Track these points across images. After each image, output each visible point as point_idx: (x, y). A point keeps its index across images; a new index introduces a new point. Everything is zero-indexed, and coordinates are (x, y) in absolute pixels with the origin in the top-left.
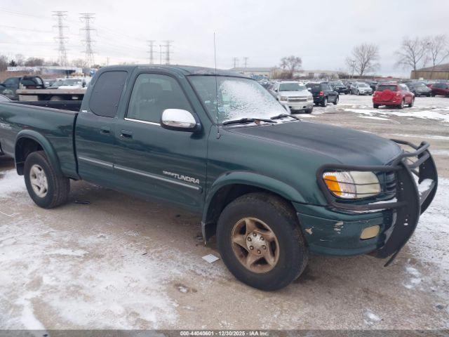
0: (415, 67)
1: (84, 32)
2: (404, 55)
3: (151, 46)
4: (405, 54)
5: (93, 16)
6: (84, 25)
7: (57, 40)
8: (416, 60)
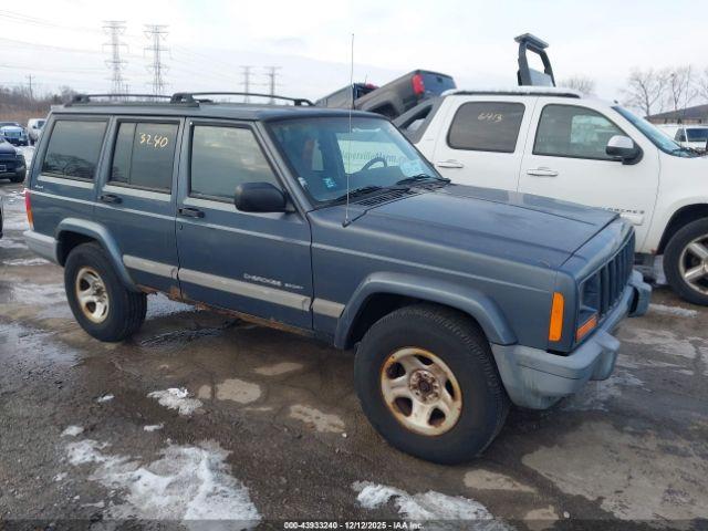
0: (648, 112)
1: (152, 54)
2: (632, 94)
3: (247, 74)
4: (635, 92)
5: (164, 30)
6: (151, 43)
7: (110, 64)
8: (650, 102)
